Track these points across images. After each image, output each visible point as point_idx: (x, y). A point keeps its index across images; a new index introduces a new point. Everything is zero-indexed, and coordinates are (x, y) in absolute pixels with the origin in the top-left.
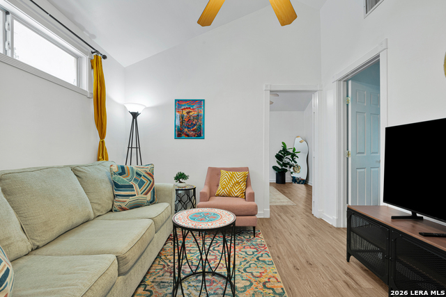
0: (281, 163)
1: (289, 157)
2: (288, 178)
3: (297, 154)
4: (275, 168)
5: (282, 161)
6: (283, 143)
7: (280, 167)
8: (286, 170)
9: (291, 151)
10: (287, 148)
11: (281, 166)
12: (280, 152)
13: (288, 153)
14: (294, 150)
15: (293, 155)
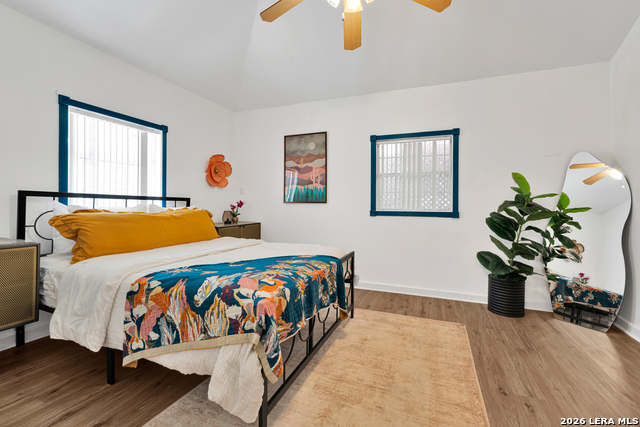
0: (509, 244)
1: (544, 224)
2: (536, 295)
3: (576, 217)
4: (485, 258)
5: (511, 237)
6: (517, 177)
7: (505, 258)
8: (529, 270)
9: (551, 205)
10: (534, 191)
11: (511, 253)
12: (505, 206)
13: (537, 212)
14: (563, 201)
15: (559, 220)
